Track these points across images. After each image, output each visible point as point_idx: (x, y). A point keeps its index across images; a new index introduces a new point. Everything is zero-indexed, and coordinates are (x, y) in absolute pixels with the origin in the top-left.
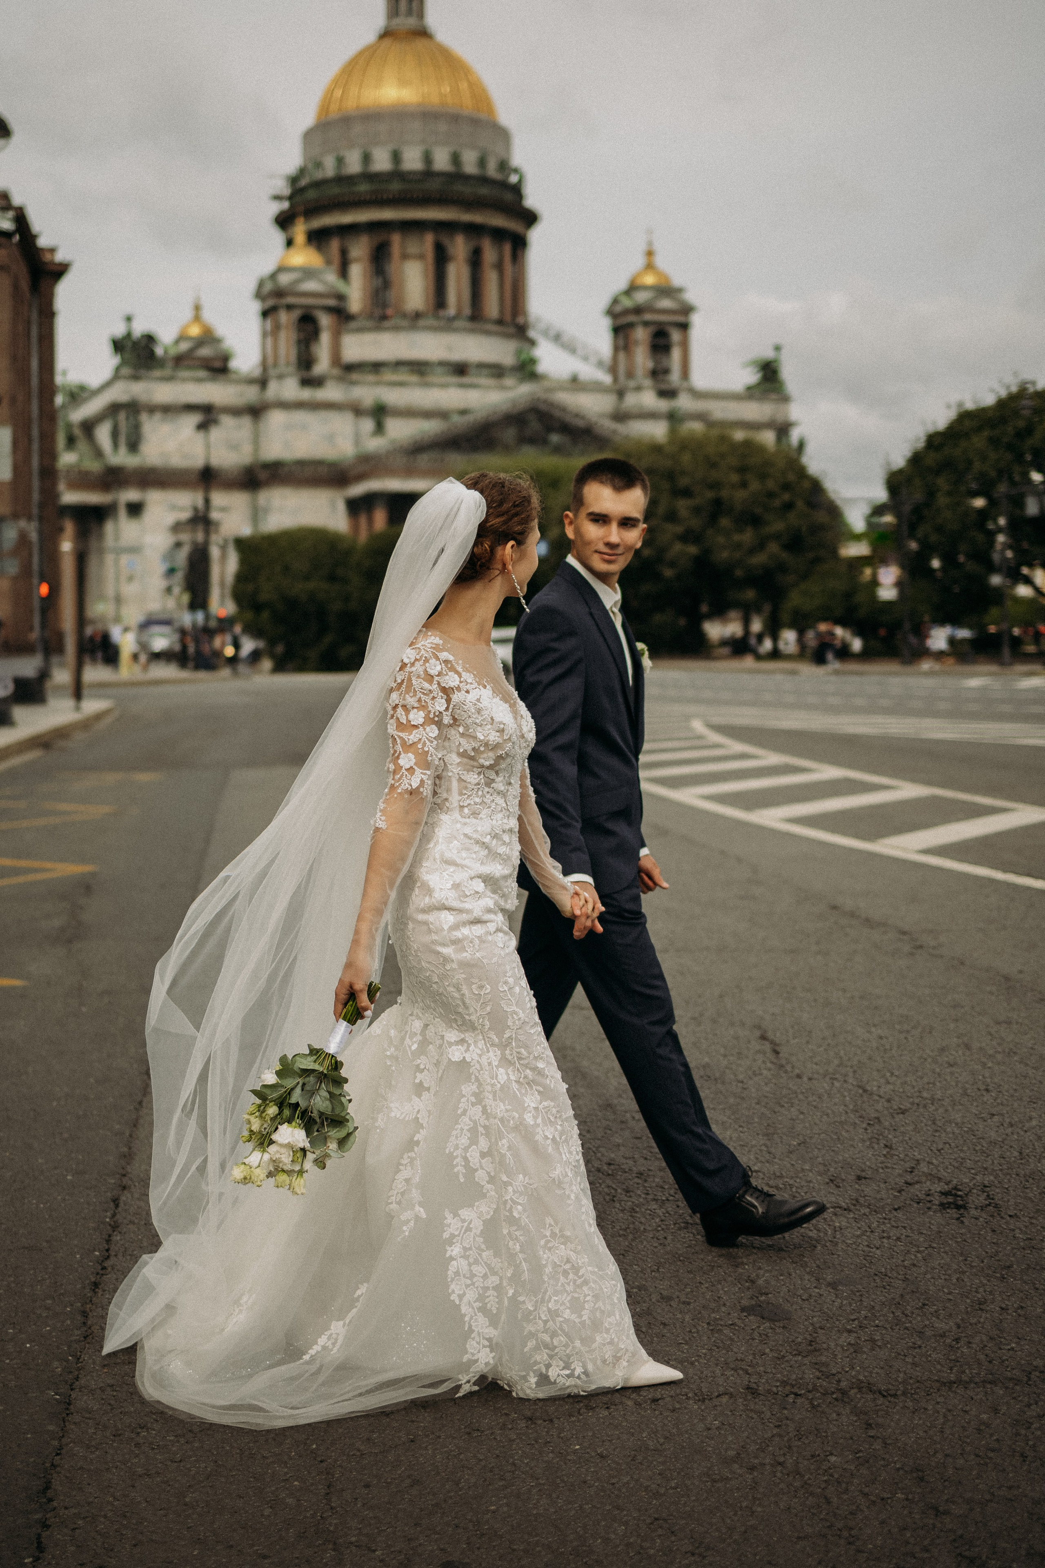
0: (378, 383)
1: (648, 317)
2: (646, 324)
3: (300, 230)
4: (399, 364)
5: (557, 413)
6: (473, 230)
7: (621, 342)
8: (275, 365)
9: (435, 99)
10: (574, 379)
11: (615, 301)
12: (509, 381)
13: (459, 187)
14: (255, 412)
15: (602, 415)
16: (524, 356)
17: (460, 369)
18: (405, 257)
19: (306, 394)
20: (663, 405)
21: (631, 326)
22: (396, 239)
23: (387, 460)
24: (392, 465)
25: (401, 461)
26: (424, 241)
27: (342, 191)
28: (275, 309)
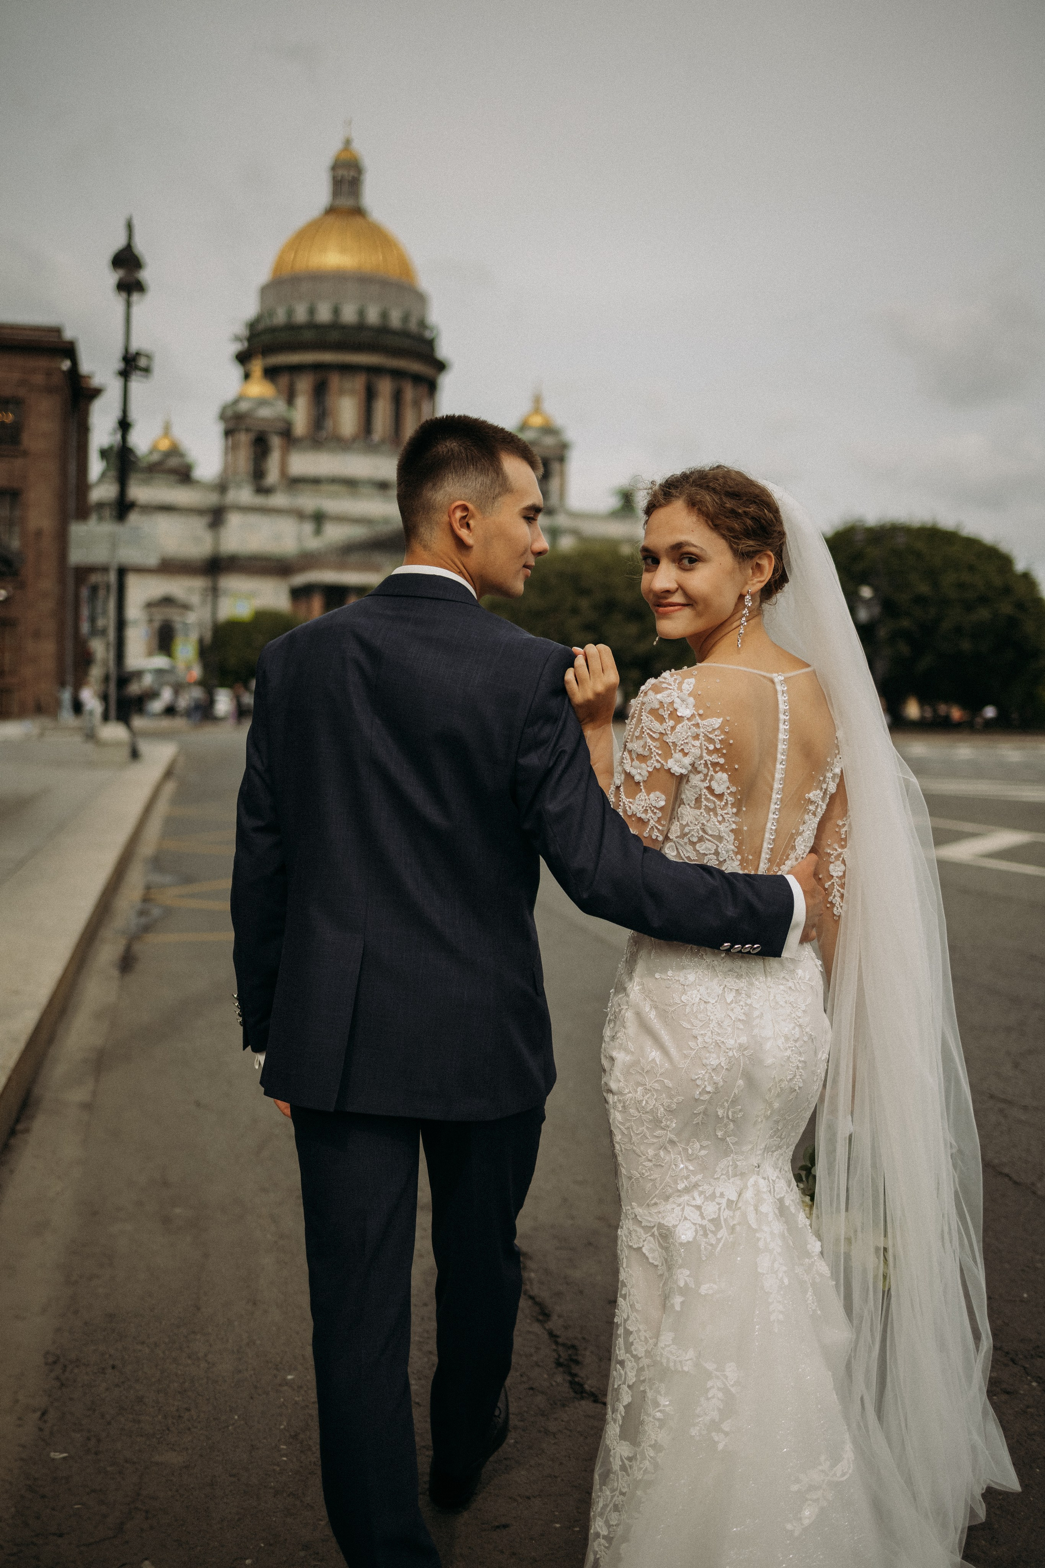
0: (318, 495)
3: (257, 366)
4: (334, 480)
6: (397, 374)
8: (234, 475)
9: (370, 266)
13: (386, 339)
14: (216, 514)
17: (384, 486)
18: (342, 392)
19: (260, 501)
22: (334, 377)
23: (320, 557)
24: (325, 561)
25: (331, 558)
26: (357, 381)
27: (292, 336)
28: (237, 430)
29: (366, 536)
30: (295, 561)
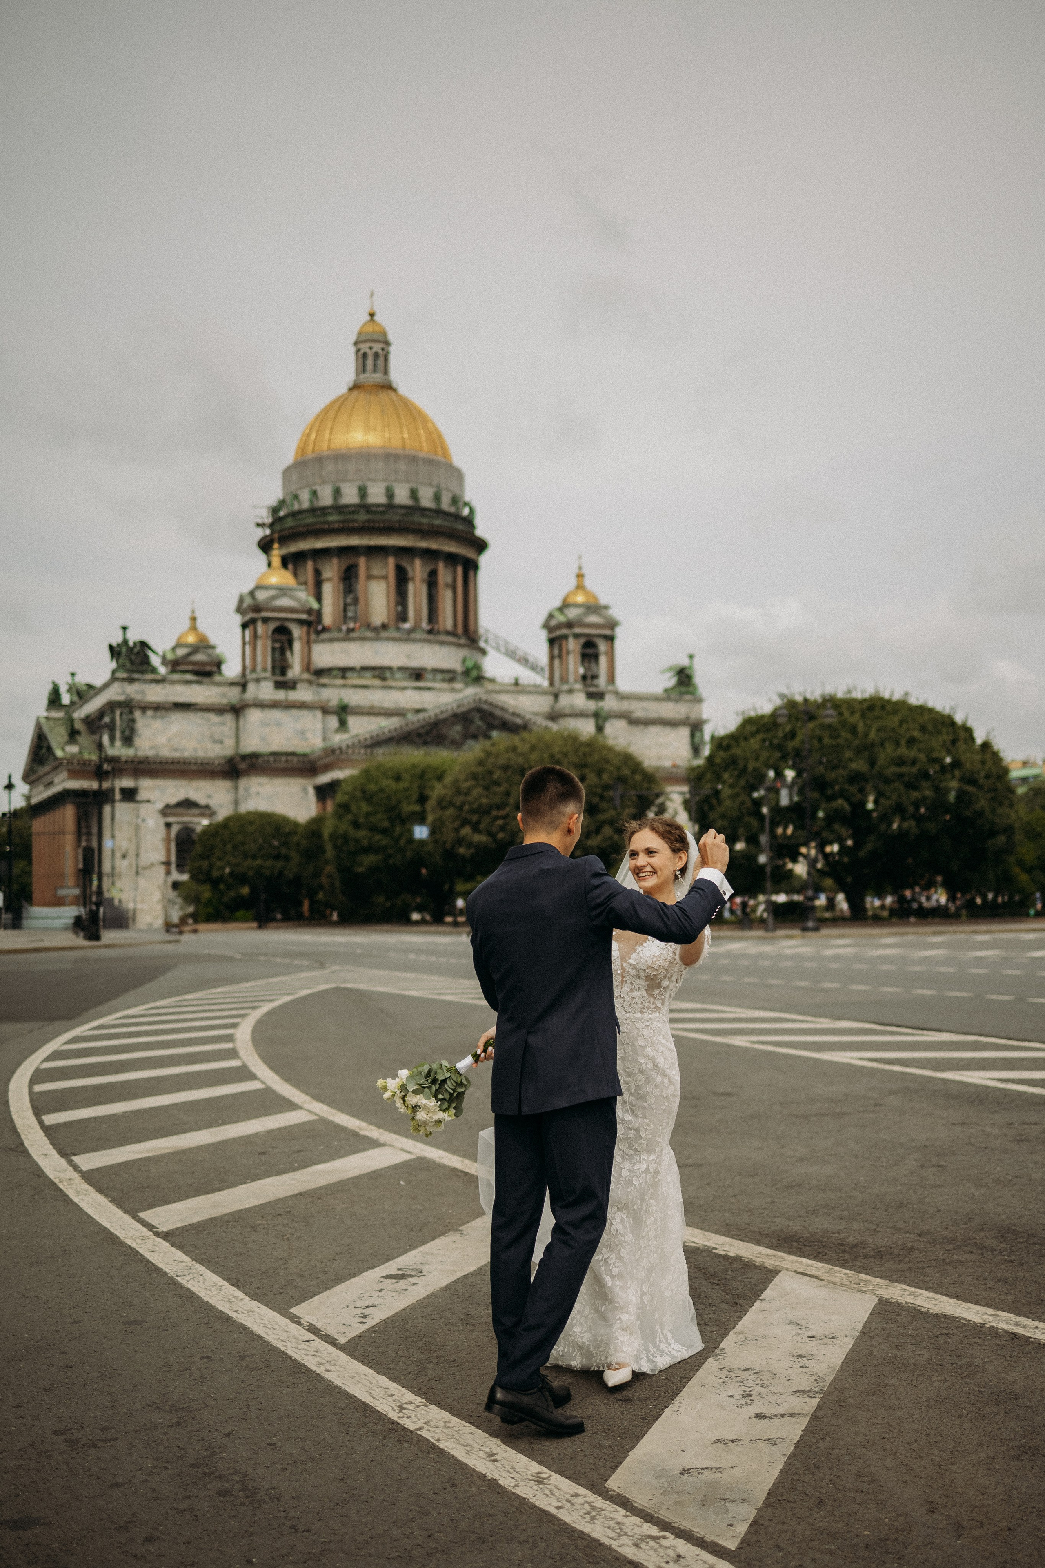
0: (345, 686)
1: (577, 630)
2: (576, 636)
3: (277, 553)
5: (498, 712)
6: (430, 555)
7: (556, 652)
9: (396, 443)
10: (516, 683)
11: (551, 616)
12: (458, 685)
13: (417, 518)
14: (237, 710)
15: (536, 714)
16: (474, 663)
17: (418, 674)
18: (370, 577)
19: (280, 695)
20: (592, 705)
21: (565, 637)
22: (362, 561)
23: (347, 753)
24: (352, 757)
25: (359, 753)
26: (386, 563)
27: (315, 520)
28: (253, 621)
29: (395, 729)
30: (320, 758)
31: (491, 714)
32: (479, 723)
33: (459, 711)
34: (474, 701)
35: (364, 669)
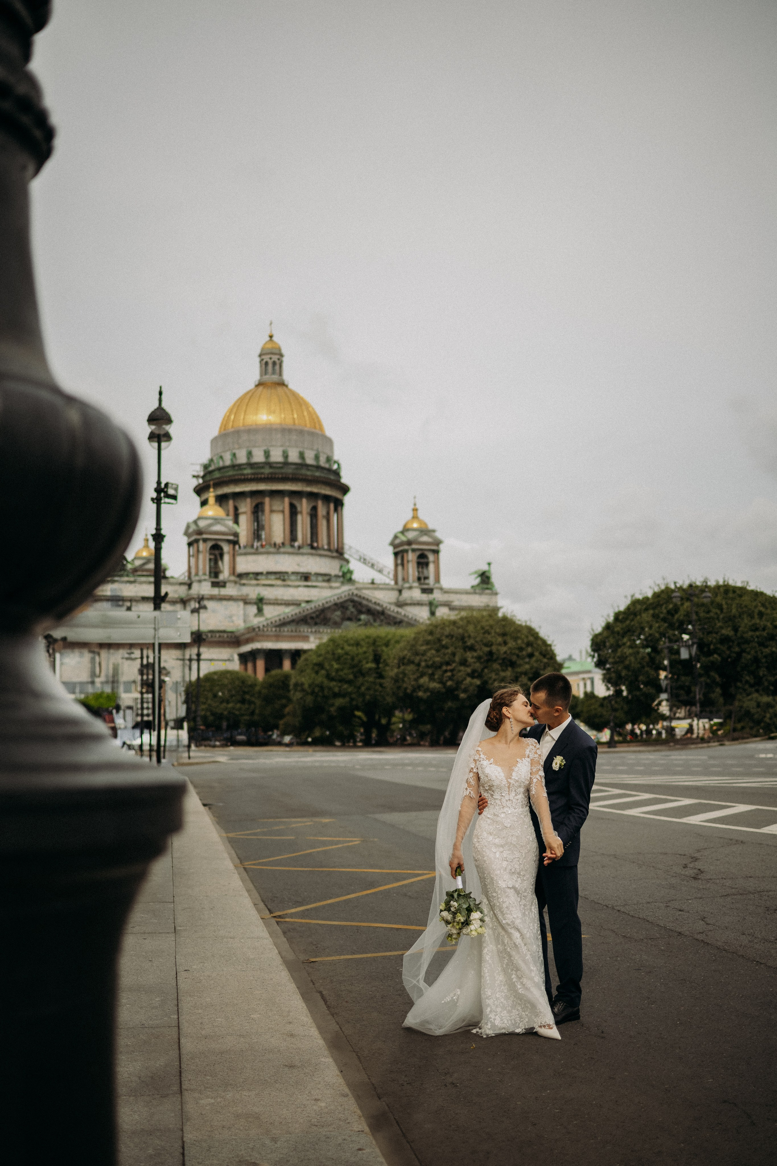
0: (258, 585)
1: (414, 546)
2: (414, 550)
3: (210, 496)
5: (365, 602)
6: (312, 496)
7: (399, 561)
8: (197, 574)
9: (289, 421)
10: (373, 583)
11: (396, 537)
12: (334, 585)
13: (304, 471)
14: (184, 602)
15: (390, 603)
16: (345, 569)
17: (306, 577)
18: (272, 511)
19: (216, 591)
20: (425, 597)
21: (406, 551)
22: (267, 500)
23: (263, 630)
24: (267, 633)
25: (272, 630)
26: (283, 502)
27: (235, 473)
28: (197, 541)
29: (296, 614)
30: (243, 634)
31: (360, 604)
32: (353, 610)
33: (338, 601)
34: (349, 595)
35: (269, 573)
